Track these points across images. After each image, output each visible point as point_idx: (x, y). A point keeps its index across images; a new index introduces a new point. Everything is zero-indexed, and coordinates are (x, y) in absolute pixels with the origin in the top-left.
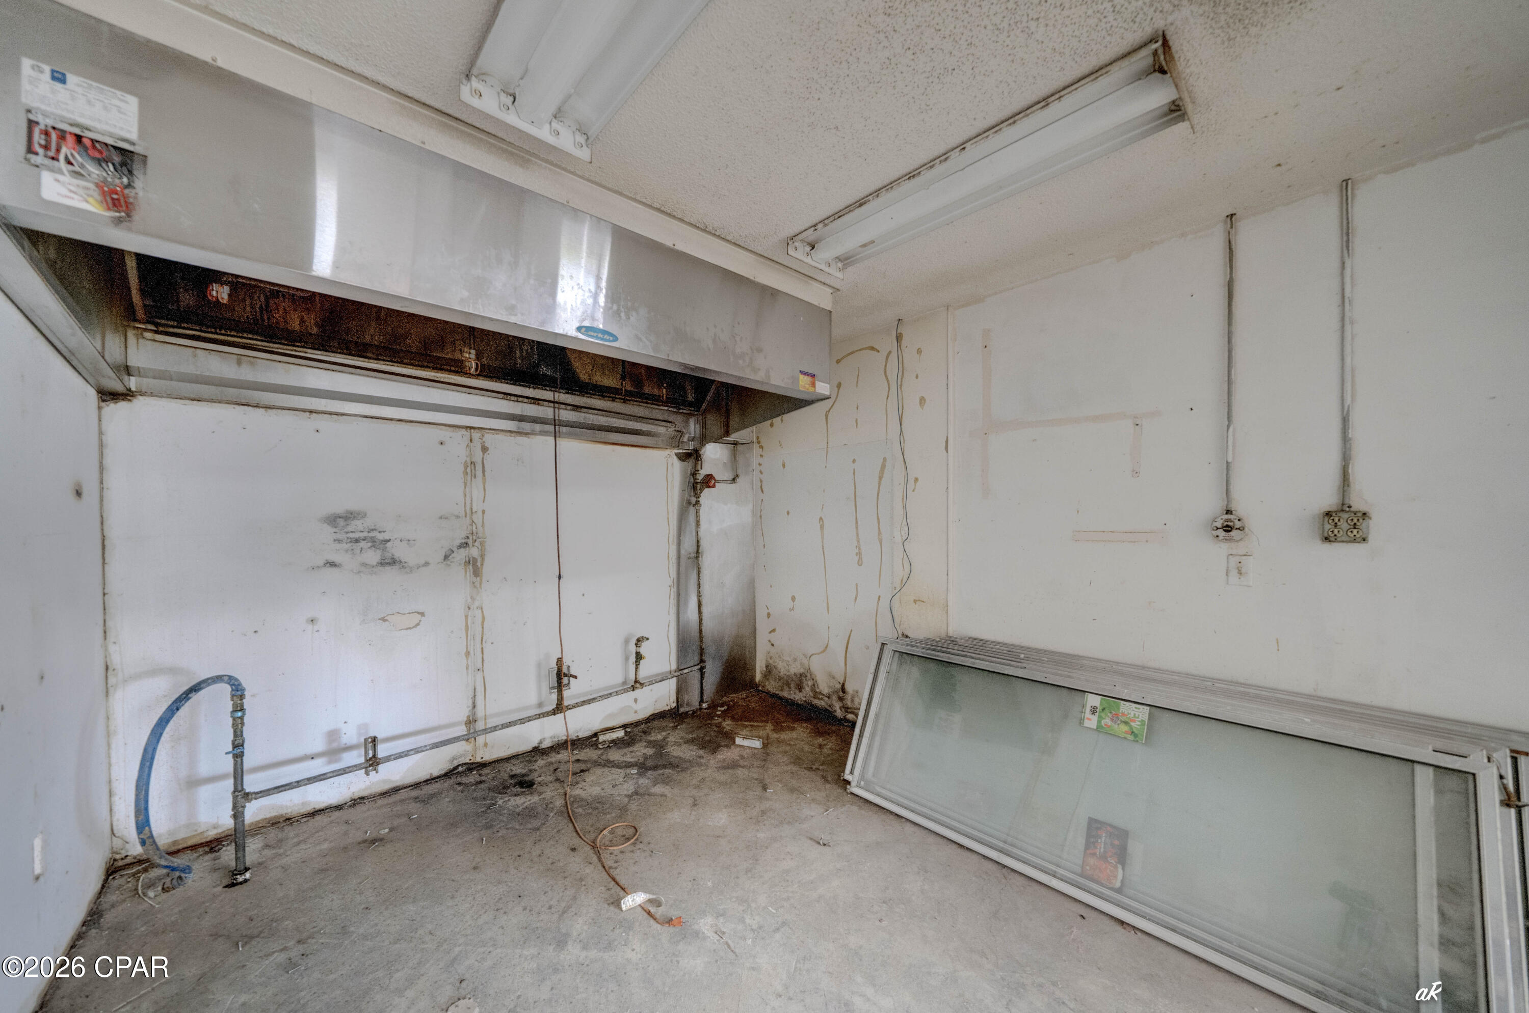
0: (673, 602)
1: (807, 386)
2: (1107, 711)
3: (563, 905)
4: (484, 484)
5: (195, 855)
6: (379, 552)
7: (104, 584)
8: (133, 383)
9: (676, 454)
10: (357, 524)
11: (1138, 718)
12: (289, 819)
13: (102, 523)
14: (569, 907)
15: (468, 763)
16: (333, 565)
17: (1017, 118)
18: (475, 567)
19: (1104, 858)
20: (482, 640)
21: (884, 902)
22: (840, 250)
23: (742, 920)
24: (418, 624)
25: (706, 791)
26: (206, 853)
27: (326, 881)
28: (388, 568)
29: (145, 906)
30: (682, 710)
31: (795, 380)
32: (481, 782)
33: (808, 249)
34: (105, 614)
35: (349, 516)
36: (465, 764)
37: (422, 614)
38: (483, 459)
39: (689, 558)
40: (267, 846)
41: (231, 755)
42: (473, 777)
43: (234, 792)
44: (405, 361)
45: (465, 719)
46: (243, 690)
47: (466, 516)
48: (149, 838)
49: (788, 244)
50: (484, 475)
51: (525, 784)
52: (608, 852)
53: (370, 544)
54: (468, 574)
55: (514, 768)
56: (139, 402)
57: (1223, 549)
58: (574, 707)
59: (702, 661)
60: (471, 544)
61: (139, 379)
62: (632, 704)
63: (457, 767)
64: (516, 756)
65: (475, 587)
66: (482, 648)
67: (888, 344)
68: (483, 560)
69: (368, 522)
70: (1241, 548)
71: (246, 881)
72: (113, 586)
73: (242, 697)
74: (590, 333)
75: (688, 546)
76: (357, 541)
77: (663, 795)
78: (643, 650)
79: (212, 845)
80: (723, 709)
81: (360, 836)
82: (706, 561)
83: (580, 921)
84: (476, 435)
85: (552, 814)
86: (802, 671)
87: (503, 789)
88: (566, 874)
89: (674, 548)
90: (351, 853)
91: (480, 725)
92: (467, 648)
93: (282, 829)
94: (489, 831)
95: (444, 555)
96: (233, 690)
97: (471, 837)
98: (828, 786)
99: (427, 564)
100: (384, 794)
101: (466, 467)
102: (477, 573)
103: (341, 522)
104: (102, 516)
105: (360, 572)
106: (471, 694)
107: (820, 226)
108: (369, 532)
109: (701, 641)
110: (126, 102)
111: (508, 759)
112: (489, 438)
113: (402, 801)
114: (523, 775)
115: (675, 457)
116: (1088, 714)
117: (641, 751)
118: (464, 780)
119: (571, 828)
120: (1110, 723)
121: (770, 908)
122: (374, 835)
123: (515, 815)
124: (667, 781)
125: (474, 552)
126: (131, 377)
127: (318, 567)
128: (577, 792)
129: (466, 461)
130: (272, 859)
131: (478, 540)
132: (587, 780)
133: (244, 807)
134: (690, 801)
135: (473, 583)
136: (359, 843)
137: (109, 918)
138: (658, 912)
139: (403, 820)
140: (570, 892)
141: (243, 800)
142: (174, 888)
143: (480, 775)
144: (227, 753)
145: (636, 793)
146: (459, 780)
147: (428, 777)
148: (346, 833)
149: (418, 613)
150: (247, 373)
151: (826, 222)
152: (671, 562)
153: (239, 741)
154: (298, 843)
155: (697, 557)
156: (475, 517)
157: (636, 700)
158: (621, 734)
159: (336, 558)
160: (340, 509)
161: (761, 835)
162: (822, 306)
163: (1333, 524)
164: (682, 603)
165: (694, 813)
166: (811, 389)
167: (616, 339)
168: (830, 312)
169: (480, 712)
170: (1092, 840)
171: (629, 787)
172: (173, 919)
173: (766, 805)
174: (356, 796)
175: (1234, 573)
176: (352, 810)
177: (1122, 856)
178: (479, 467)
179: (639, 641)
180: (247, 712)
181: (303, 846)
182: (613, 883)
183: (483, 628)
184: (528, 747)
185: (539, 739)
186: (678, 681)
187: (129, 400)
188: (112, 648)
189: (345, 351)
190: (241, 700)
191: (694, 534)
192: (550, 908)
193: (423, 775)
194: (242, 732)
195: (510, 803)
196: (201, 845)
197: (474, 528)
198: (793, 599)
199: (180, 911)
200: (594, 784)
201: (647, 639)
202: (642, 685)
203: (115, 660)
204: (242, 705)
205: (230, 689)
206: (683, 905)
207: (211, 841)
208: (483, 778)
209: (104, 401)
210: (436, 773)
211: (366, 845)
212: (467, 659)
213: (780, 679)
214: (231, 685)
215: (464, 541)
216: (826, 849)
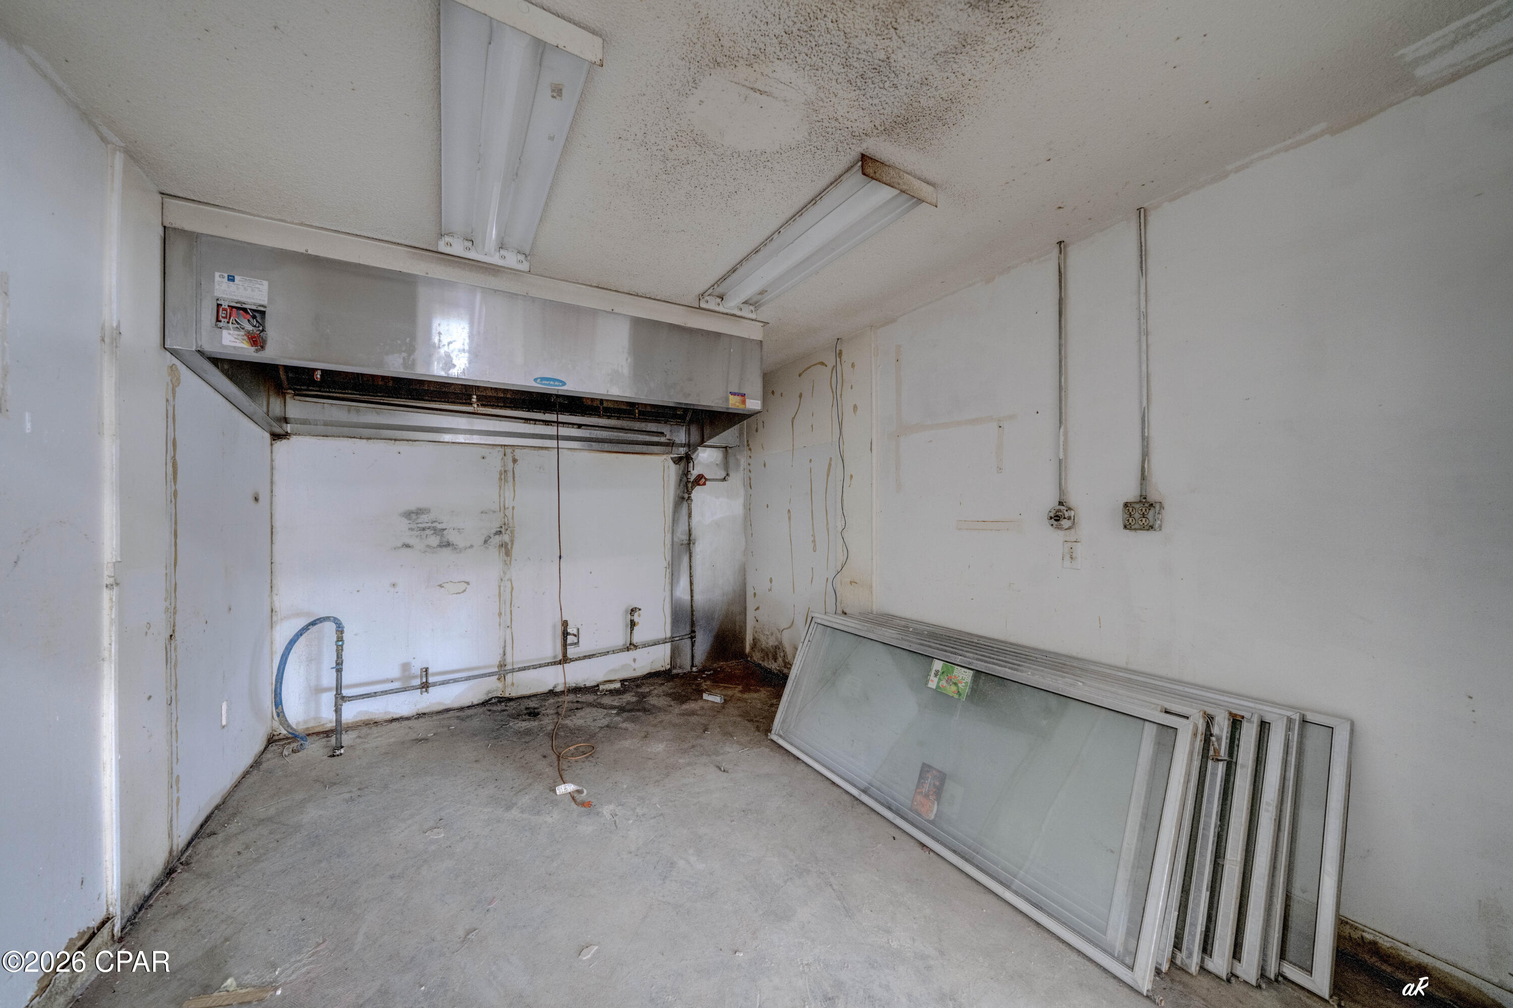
0: (668, 581)
1: (738, 404)
2: (945, 674)
3: (521, 787)
4: (514, 487)
5: (318, 738)
6: (438, 537)
7: (272, 557)
8: (289, 428)
9: (672, 459)
10: (424, 518)
11: (964, 680)
12: (376, 723)
13: (271, 518)
14: (524, 789)
15: (499, 697)
16: (407, 546)
17: (802, 211)
18: (506, 549)
19: (927, 796)
20: (511, 605)
21: (743, 811)
22: (744, 297)
23: (634, 810)
24: (465, 591)
25: (659, 729)
26: (324, 737)
27: (386, 759)
28: (444, 549)
29: (285, 762)
30: (675, 671)
31: (727, 400)
32: (504, 711)
33: (719, 300)
34: (272, 575)
35: (419, 512)
36: (497, 697)
37: (468, 583)
38: (513, 468)
39: (682, 545)
40: (359, 737)
41: (335, 669)
42: (499, 708)
43: (336, 694)
44: (450, 400)
45: (498, 663)
46: (343, 627)
47: (500, 511)
48: (281, 712)
49: (700, 299)
50: (514, 480)
51: (533, 714)
52: (567, 760)
53: (432, 532)
54: (501, 554)
55: (531, 703)
56: (294, 439)
57: (1059, 536)
58: (576, 660)
59: (693, 632)
60: (503, 532)
61: (292, 425)
62: (632, 663)
63: (492, 698)
64: (535, 695)
65: (506, 564)
66: (511, 611)
67: (830, 360)
68: (512, 544)
69: (432, 516)
70: (1071, 535)
71: (341, 754)
72: (277, 558)
73: (342, 632)
74: (543, 382)
75: (681, 535)
76: (424, 529)
77: (626, 729)
78: (636, 618)
79: (327, 733)
80: (709, 673)
81: (414, 736)
82: (699, 549)
83: (527, 797)
84: (509, 451)
85: (541, 734)
86: (776, 643)
87: (517, 716)
88: (533, 770)
89: (669, 536)
90: (406, 745)
91: (509, 667)
92: (500, 610)
93: (370, 728)
94: (495, 741)
95: (484, 540)
96: (337, 627)
97: (482, 743)
98: (757, 733)
99: (471, 546)
100: (439, 713)
101: (501, 474)
102: (508, 553)
103: (414, 516)
104: (271, 513)
105: (426, 551)
106: (502, 644)
107: (716, 286)
108: (432, 523)
109: (692, 614)
110: (262, 285)
111: (529, 697)
112: (518, 452)
113: (449, 718)
114: (535, 708)
115: (671, 462)
116: (932, 677)
117: (629, 697)
118: (495, 708)
119: (550, 744)
120: (945, 684)
121: (658, 805)
122: (423, 737)
123: (517, 733)
124: (633, 720)
125: (506, 538)
126: (288, 425)
127: (398, 547)
128: (567, 722)
129: (501, 470)
130: (359, 744)
131: (509, 529)
132: (578, 715)
133: (341, 705)
134: (643, 734)
135: (505, 561)
136: (413, 740)
137: (264, 766)
138: (579, 797)
139: (445, 729)
140: (530, 781)
141: (341, 701)
142: (299, 752)
143: (506, 706)
144: (332, 668)
145: (607, 726)
146: (491, 708)
147: (470, 704)
148: (407, 734)
149: (465, 582)
150: (354, 418)
151: (719, 283)
152: (666, 548)
153: (339, 661)
154: (377, 737)
155: (689, 544)
156: (507, 512)
157: (634, 660)
158: (618, 685)
159: (410, 541)
160: (413, 507)
161: (681, 761)
162: (752, 337)
163: (1128, 513)
164: (675, 581)
165: (641, 742)
166: (741, 406)
167: (564, 384)
168: (761, 341)
169: (509, 659)
170: (922, 781)
171: (605, 722)
172: (297, 770)
173: (700, 741)
174: (420, 711)
175: (1067, 557)
176: (416, 721)
177: (938, 792)
178: (510, 474)
179: (633, 611)
180: (345, 642)
181: (380, 739)
182: (560, 779)
183: (512, 595)
184: (545, 689)
185: (554, 684)
186: (672, 645)
187: (288, 439)
188: (275, 598)
189: (410, 397)
190: (342, 634)
191: (687, 524)
192: (512, 788)
193: (466, 702)
194: (341, 655)
195: (517, 725)
196: (323, 732)
197: (506, 520)
198: (771, 581)
199: (302, 767)
200: (581, 717)
201: (640, 610)
202: (636, 647)
203: (277, 605)
204: (342, 637)
205: (335, 627)
206: (599, 796)
207: (328, 731)
208: (507, 708)
209: (274, 440)
210: (476, 702)
211: (417, 741)
212: (500, 618)
213: (762, 650)
214: (336, 624)
215: (498, 530)
216: (725, 774)
